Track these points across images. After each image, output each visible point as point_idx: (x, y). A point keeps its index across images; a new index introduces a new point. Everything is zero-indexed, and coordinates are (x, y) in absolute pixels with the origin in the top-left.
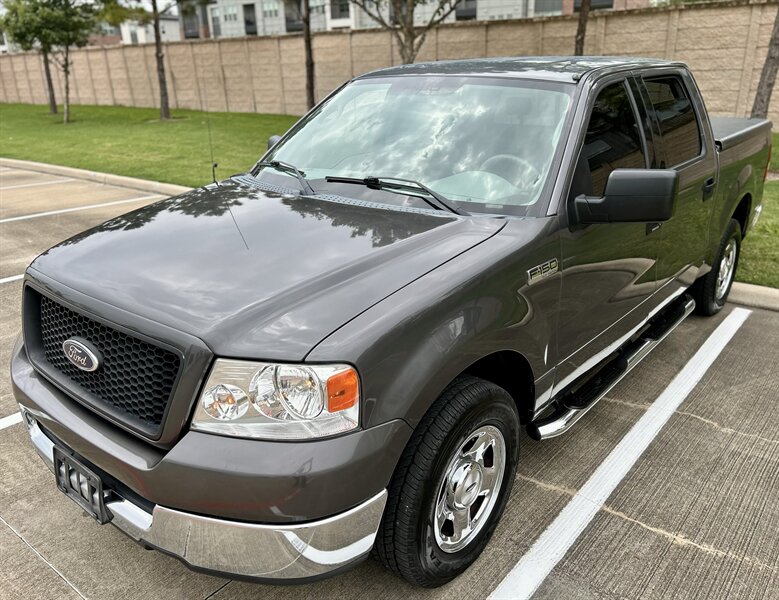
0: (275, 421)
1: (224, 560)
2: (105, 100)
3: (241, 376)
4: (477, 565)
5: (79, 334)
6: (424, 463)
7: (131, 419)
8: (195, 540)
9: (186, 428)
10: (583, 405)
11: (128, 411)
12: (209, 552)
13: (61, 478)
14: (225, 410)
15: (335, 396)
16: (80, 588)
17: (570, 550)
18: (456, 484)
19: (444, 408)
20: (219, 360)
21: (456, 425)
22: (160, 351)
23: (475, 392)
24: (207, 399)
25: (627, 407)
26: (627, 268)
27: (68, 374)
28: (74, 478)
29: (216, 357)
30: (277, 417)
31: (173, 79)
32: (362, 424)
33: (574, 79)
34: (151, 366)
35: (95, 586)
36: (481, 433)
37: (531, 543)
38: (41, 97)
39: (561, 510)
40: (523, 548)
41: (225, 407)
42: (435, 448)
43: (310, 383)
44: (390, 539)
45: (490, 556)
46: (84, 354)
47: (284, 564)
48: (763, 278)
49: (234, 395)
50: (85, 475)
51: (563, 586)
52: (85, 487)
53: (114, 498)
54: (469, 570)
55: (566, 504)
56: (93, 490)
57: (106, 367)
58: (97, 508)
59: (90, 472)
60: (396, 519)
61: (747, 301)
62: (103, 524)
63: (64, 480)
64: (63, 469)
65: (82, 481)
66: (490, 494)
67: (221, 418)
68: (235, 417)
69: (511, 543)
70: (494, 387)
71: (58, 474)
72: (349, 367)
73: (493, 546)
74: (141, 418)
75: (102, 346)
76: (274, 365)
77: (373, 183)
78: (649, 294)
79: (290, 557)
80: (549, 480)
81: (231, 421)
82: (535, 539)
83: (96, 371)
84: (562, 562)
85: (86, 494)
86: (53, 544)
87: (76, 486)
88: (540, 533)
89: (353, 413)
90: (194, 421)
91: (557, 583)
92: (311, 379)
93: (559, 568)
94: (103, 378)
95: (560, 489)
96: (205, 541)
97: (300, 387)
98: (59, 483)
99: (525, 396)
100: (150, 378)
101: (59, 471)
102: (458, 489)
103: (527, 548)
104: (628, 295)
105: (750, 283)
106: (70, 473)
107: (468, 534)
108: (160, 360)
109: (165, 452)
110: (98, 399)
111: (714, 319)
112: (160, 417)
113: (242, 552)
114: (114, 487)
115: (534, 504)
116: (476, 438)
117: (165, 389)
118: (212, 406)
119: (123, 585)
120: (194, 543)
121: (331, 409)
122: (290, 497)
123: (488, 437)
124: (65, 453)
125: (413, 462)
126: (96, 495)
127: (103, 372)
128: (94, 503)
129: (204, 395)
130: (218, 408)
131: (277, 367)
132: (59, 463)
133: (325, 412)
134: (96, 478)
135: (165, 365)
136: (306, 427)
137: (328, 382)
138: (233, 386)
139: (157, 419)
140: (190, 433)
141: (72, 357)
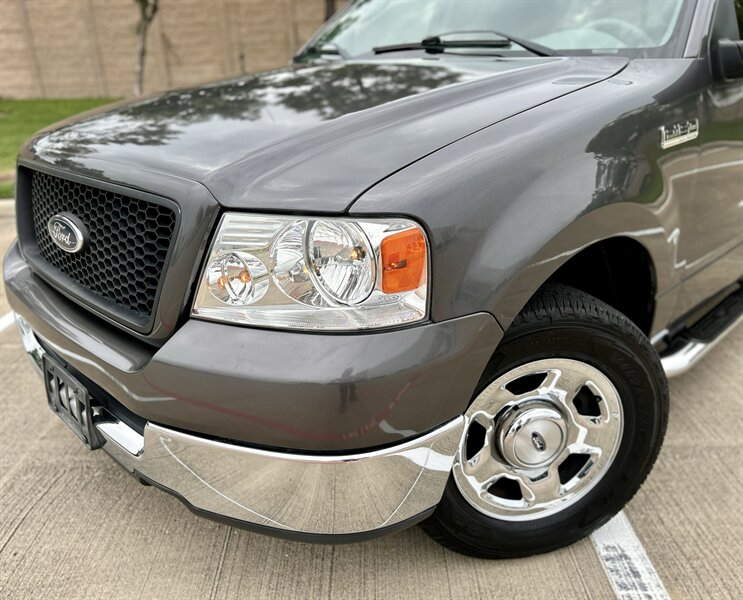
0: (304, 307)
7: (122, 310)
9: (185, 316)
11: (118, 301)
13: (51, 394)
15: (393, 267)
20: (228, 217)
24: (212, 274)
27: (58, 265)
28: (63, 393)
29: (224, 209)
32: (431, 316)
34: (142, 234)
41: (237, 285)
49: (249, 267)
50: (73, 387)
52: (74, 403)
53: (107, 417)
56: (81, 407)
57: (92, 244)
58: (86, 429)
59: (77, 383)
62: (93, 449)
63: (55, 396)
64: (53, 383)
65: (72, 396)
67: (229, 302)
68: (251, 300)
71: (49, 389)
72: (414, 225)
75: (88, 217)
76: (307, 219)
77: (433, 44)
81: (244, 306)
85: (75, 411)
87: (65, 402)
90: (195, 307)
92: (358, 247)
94: (89, 260)
98: (49, 399)
100: (141, 251)
101: (50, 386)
106: (60, 387)
108: (152, 224)
109: (155, 350)
112: (151, 303)
114: (103, 404)
118: (218, 282)
124: (54, 363)
126: (84, 414)
127: (89, 252)
128: (82, 422)
129: (208, 268)
130: (227, 286)
131: (311, 224)
132: (49, 376)
133: (378, 293)
134: (83, 390)
135: (160, 231)
136: (350, 317)
137: (383, 246)
138: (249, 256)
139: (147, 308)
140: (190, 322)
141: (57, 235)
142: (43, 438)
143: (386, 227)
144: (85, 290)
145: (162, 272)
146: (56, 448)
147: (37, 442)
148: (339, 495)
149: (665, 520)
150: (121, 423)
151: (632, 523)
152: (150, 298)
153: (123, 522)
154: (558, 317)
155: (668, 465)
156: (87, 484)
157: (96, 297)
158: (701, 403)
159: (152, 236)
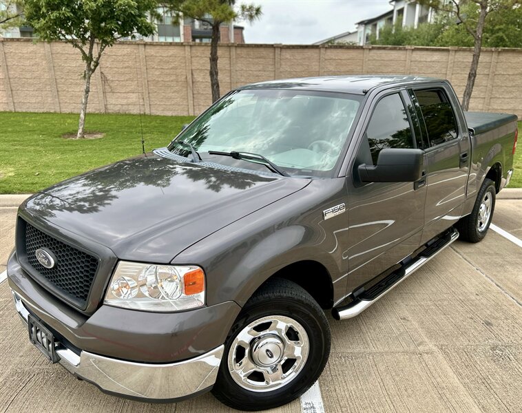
3: (134, 272)
5: (45, 246)
7: (72, 298)
9: (101, 304)
10: (370, 299)
11: (70, 293)
13: (32, 335)
14: (125, 293)
15: (189, 285)
20: (121, 262)
22: (88, 256)
24: (114, 285)
27: (38, 270)
28: (39, 334)
29: (119, 260)
32: (206, 304)
33: (364, 92)
34: (83, 265)
41: (125, 290)
46: (46, 258)
49: (129, 283)
50: (45, 333)
52: (45, 340)
53: (62, 347)
56: (49, 342)
57: (58, 265)
58: (51, 353)
59: (47, 331)
62: (54, 363)
63: (34, 336)
64: (33, 329)
65: (43, 336)
67: (122, 297)
68: (130, 297)
71: (31, 332)
72: (198, 268)
74: (77, 297)
75: (57, 252)
76: (155, 266)
77: (236, 156)
81: (127, 300)
83: (53, 268)
85: (45, 344)
87: (40, 339)
89: (202, 296)
90: (106, 299)
94: (57, 272)
97: (169, 280)
98: (31, 338)
100: (82, 273)
101: (31, 330)
106: (37, 331)
108: (88, 262)
109: (88, 318)
112: (86, 296)
114: (60, 341)
118: (117, 290)
124: (33, 319)
126: (50, 345)
127: (57, 268)
128: (49, 350)
129: (112, 283)
130: (121, 291)
131: (157, 267)
132: (31, 326)
133: (183, 295)
134: (50, 334)
135: (91, 264)
136: (174, 305)
137: (184, 277)
138: (129, 278)
139: (85, 298)
140: (103, 306)
141: (40, 259)
142: (21, 357)
143: (189, 268)
144: (54, 285)
145: (92, 283)
146: (29, 362)
147: (18, 358)
148: (171, 382)
149: (337, 389)
150: (68, 350)
151: (321, 391)
152: (86, 293)
153: (66, 401)
154: (273, 297)
155: (348, 362)
156: (47, 381)
157: (59, 290)
158: (374, 330)
159: (87, 271)
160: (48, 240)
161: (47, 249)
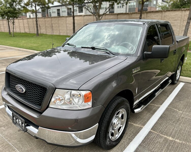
0: (70, 105)
1: (56, 141)
2: (23, 31)
3: (62, 93)
4: (119, 144)
5: (20, 84)
6: (107, 117)
7: (33, 105)
8: (48, 136)
9: (48, 107)
10: (145, 105)
12: (52, 139)
13: (14, 121)
14: (58, 102)
15: (86, 99)
16: (18, 149)
17: (143, 141)
18: (115, 123)
19: (112, 103)
21: (115, 108)
22: (41, 87)
23: (120, 100)
24: (53, 99)
25: (155, 106)
26: (154, 72)
27: (17, 94)
28: (17, 120)
29: (56, 88)
30: (71, 104)
31: (40, 26)
32: (92, 106)
33: (143, 24)
34: (39, 91)
35: (21, 149)
36: (121, 110)
37: (133, 139)
38: (7, 30)
39: (140, 131)
40: (131, 140)
41: (58, 101)
42: (110, 113)
43: (79, 96)
44: (98, 136)
45: (122, 142)
46: (21, 88)
47: (71, 143)
48: (187, 75)
49: (60, 98)
50: (21, 119)
51: (141, 150)
52: (20, 123)
53: (28, 125)
54: (117, 145)
55: (141, 129)
56: (22, 123)
57: (27, 92)
58: (23, 128)
60: (100, 131)
61: (183, 81)
62: (25, 132)
63: (15, 121)
64: (14, 118)
66: (123, 126)
68: (60, 104)
69: (127, 139)
70: (124, 99)
71: (13, 120)
72: (90, 91)
73: (123, 140)
74: (36, 104)
75: (26, 86)
77: (93, 48)
78: (159, 79)
79: (73, 141)
80: (137, 123)
81: (59, 105)
82: (134, 138)
83: (24, 93)
84: (141, 144)
85: (21, 124)
86: (11, 138)
87: (18, 122)
88: (135, 136)
89: (90, 104)
90: (50, 105)
91: (140, 149)
92: (80, 94)
93: (140, 145)
94: (26, 94)
95: (139, 126)
96: (51, 136)
97: (77, 97)
98: (13, 122)
99: (131, 101)
100: (38, 94)
102: (115, 124)
103: (132, 140)
104: (154, 79)
105: (184, 76)
107: (117, 136)
108: (41, 90)
109: (42, 113)
110: (24, 100)
111: (176, 85)
113: (60, 139)
114: (28, 122)
115: (133, 129)
116: (120, 112)
117: (42, 97)
118: (54, 101)
119: (29, 149)
120: (48, 137)
121: (85, 102)
122: (74, 125)
123: (123, 111)
124: (15, 114)
125: (104, 117)
126: (23, 125)
130: (56, 102)
131: (71, 91)
133: (83, 103)
134: (23, 120)
135: (43, 91)
136: (78, 107)
137: (84, 95)
138: (60, 96)
139: (40, 105)
140: (49, 108)
141: (18, 89)
143: (86, 92)
150: (31, 126)
157: (27, 102)
160: (22, 81)
161: (21, 85)
